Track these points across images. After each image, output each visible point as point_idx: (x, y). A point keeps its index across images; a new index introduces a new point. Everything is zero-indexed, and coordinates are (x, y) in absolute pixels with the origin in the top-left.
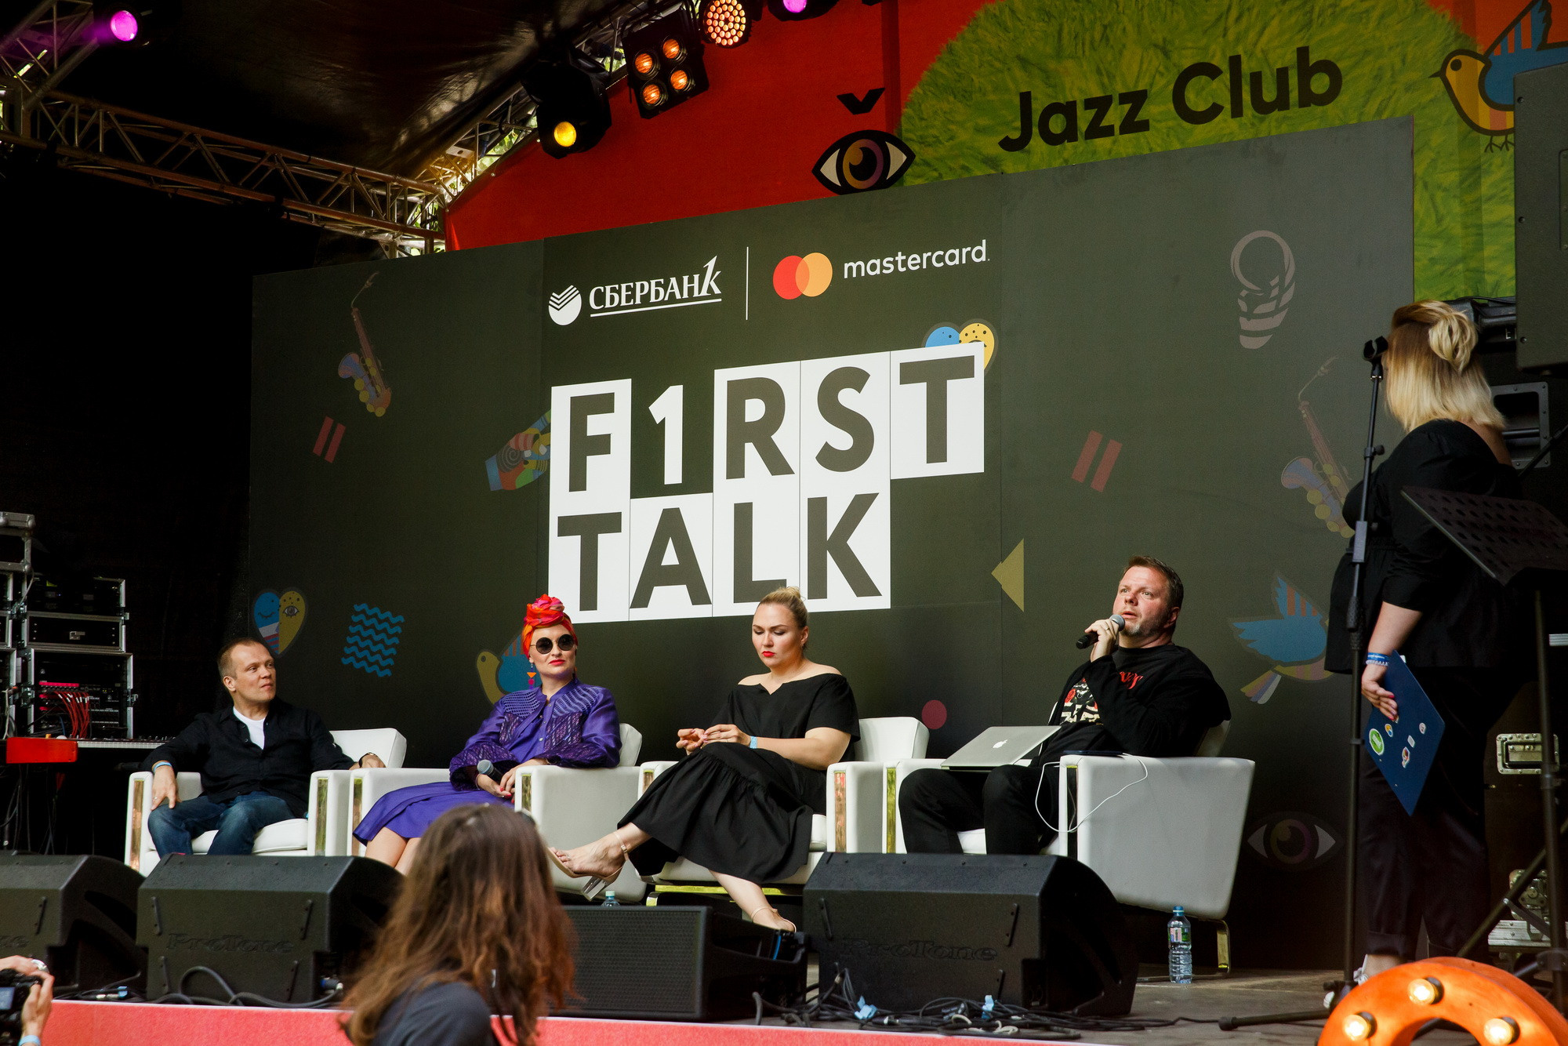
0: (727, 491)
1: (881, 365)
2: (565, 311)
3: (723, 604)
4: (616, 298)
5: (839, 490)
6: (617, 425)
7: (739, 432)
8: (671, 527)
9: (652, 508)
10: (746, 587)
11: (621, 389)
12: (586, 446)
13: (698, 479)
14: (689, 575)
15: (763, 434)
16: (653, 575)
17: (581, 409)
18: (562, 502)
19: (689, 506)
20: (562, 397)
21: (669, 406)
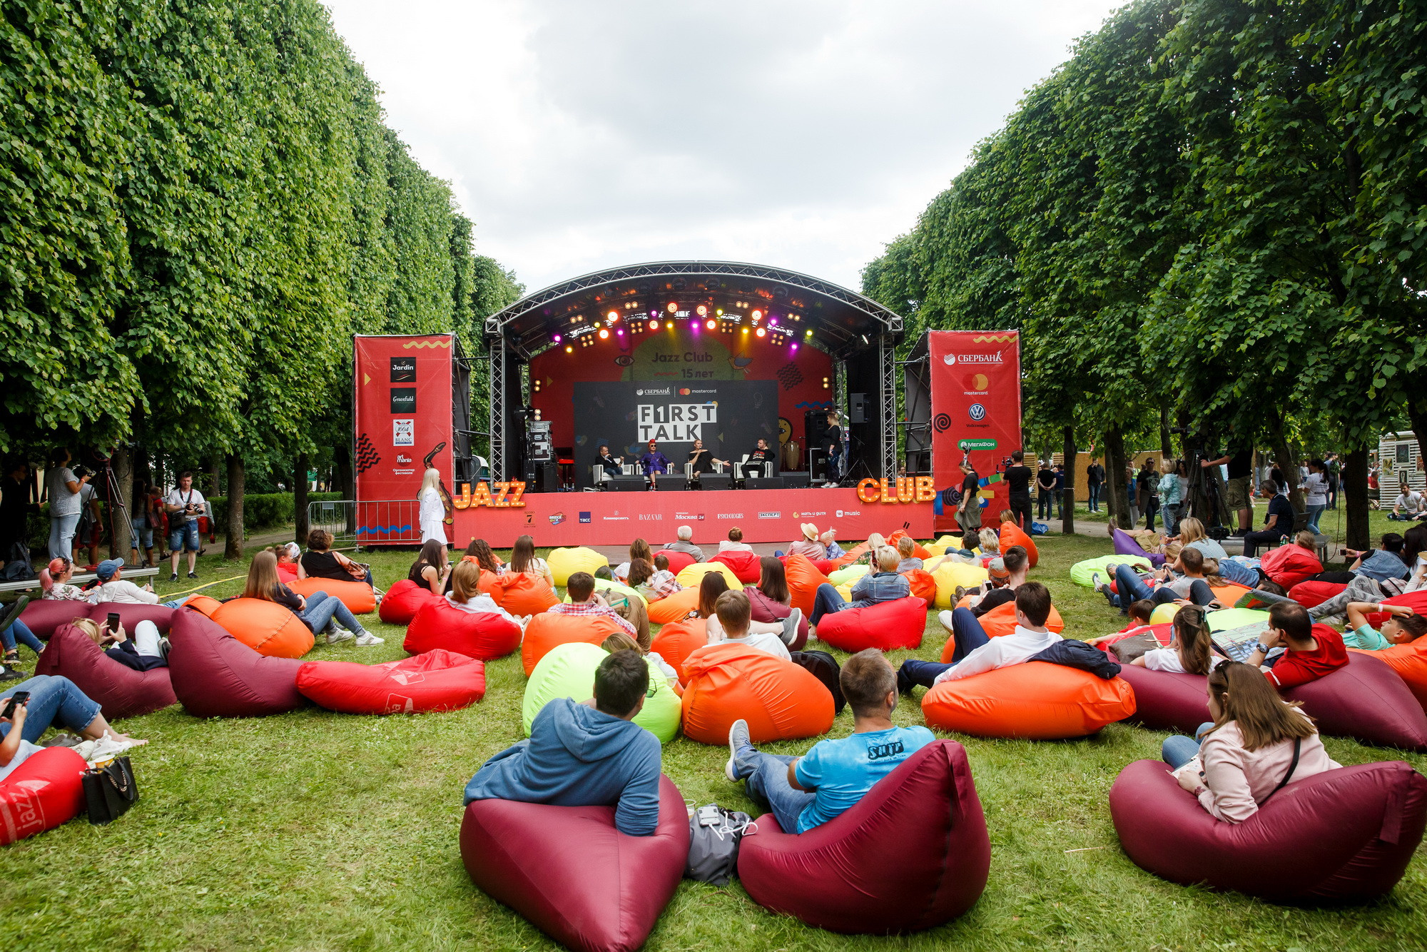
0: (672, 423)
1: (699, 406)
2: (640, 393)
3: (672, 440)
4: (650, 392)
5: (692, 424)
6: (651, 412)
7: (674, 414)
8: (662, 428)
9: (658, 425)
10: (676, 437)
11: (652, 406)
12: (644, 415)
13: (666, 420)
14: (665, 435)
15: (678, 415)
16: (658, 435)
17: (643, 409)
18: (640, 423)
19: (665, 425)
20: (640, 407)
21: (661, 410)
